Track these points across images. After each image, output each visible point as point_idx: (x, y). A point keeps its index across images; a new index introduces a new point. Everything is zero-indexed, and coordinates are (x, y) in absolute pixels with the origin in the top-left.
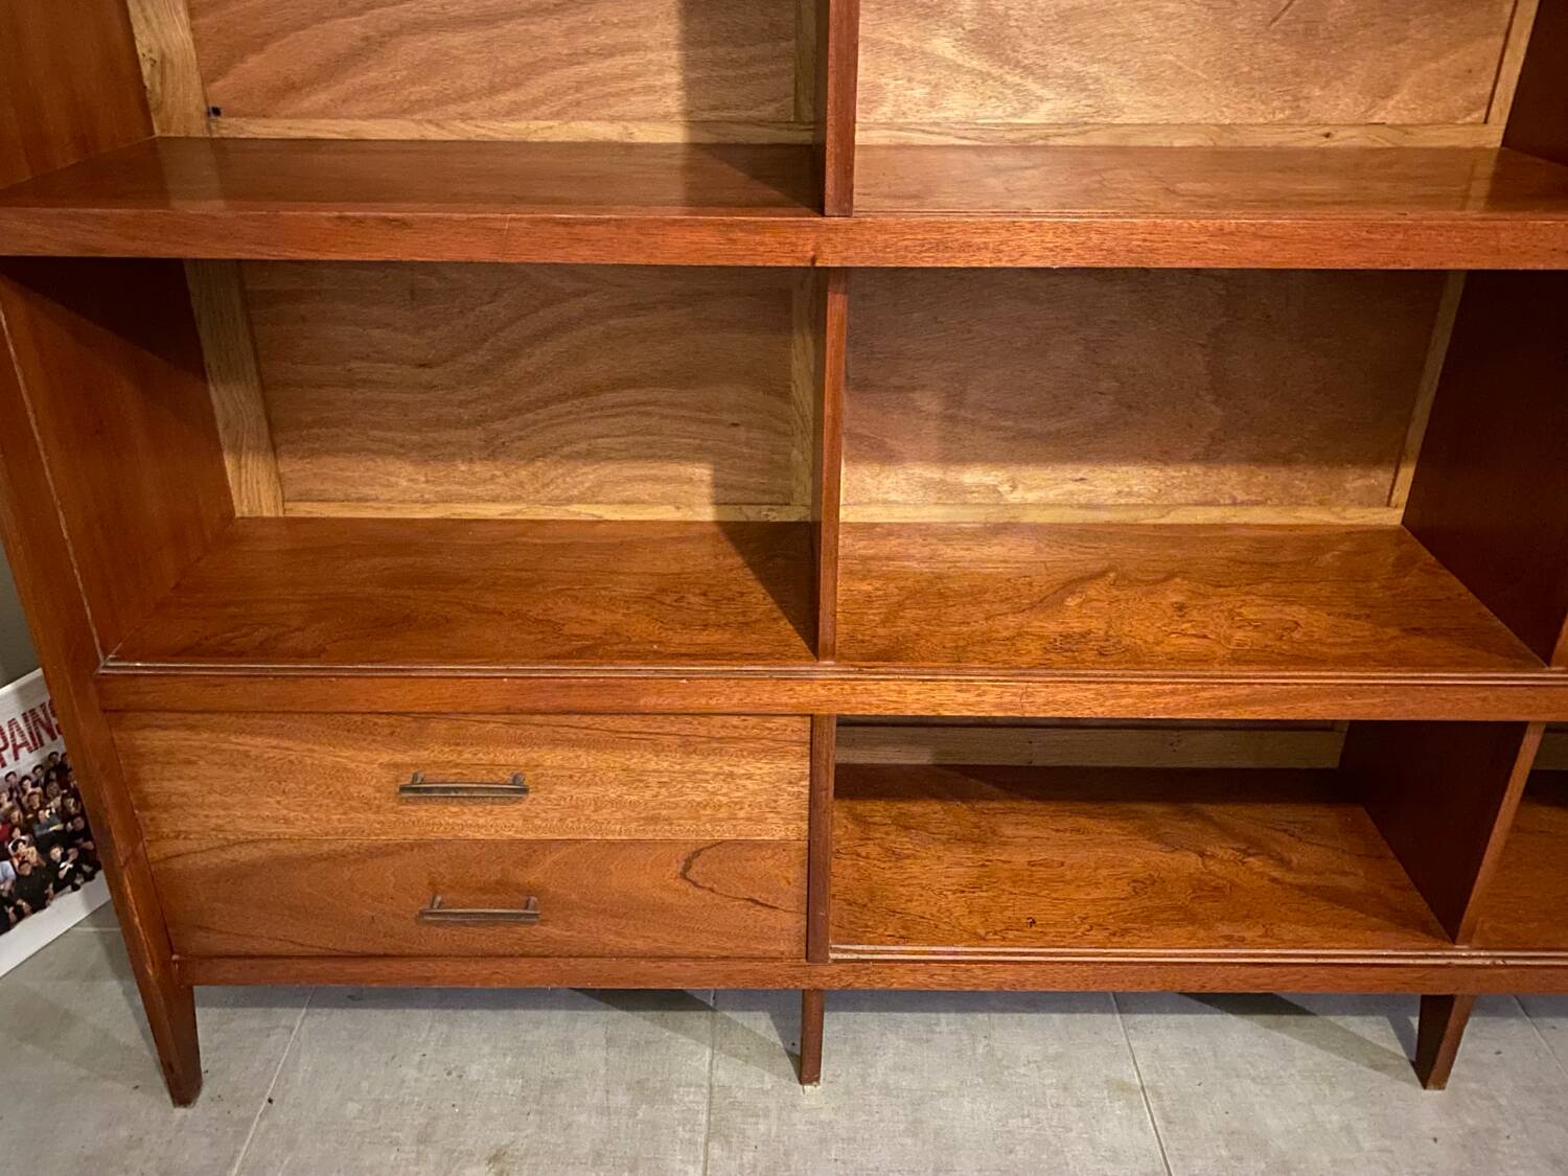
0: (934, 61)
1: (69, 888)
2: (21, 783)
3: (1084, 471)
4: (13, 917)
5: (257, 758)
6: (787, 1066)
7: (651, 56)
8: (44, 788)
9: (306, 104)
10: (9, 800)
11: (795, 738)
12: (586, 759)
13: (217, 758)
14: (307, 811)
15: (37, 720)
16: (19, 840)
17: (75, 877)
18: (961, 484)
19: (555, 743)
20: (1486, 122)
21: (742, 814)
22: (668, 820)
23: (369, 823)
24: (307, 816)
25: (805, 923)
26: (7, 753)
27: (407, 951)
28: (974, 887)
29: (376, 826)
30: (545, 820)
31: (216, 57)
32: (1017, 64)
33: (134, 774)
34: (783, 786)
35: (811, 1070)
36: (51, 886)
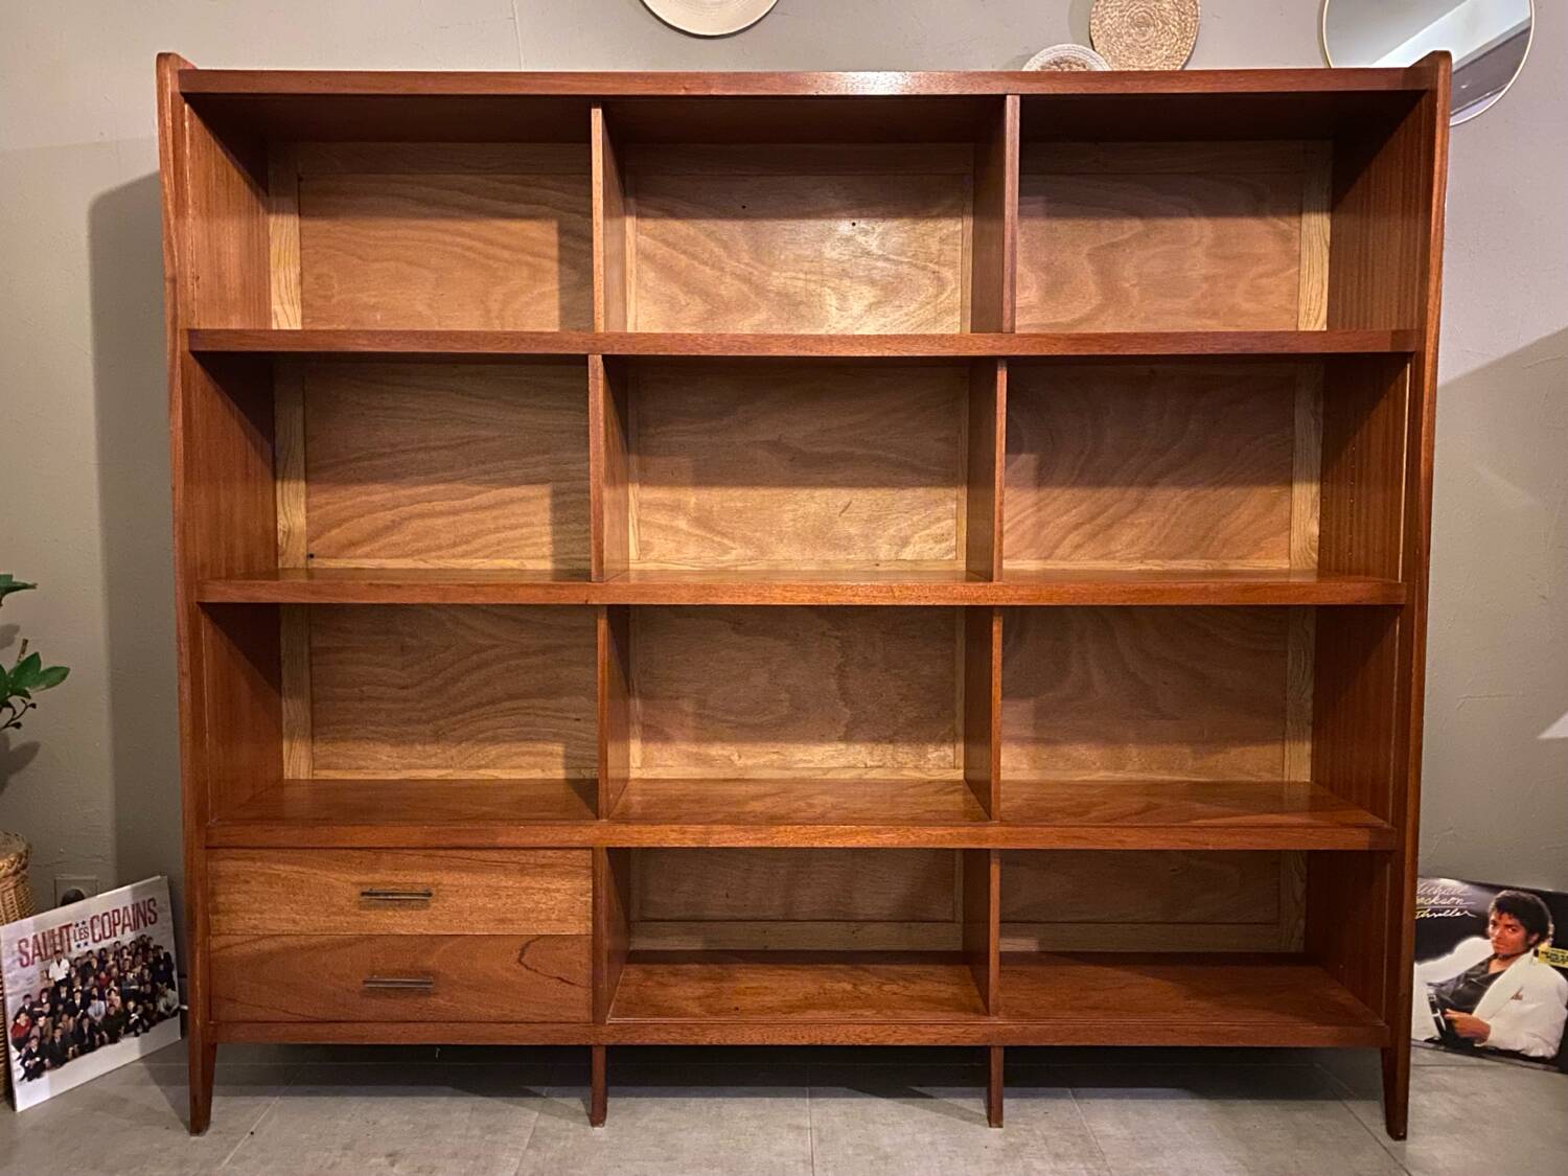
1: (133, 1033)
2: (121, 950)
3: (778, 747)
4: (97, 1042)
5: (284, 879)
7: (537, 529)
8: (134, 958)
9: (359, 551)
10: (114, 959)
11: (584, 864)
12: (466, 879)
13: (263, 879)
14: (307, 914)
15: (139, 911)
16: (112, 989)
17: (137, 1027)
18: (708, 755)
19: (450, 869)
20: (956, 559)
21: (554, 916)
22: (511, 921)
23: (341, 923)
24: (306, 918)
25: (591, 995)
26: (119, 928)
27: (353, 1018)
28: (708, 997)
29: (345, 925)
30: (441, 921)
31: (316, 530)
32: (719, 532)
33: (214, 889)
34: (578, 897)
35: (597, 1112)
36: (123, 1028)
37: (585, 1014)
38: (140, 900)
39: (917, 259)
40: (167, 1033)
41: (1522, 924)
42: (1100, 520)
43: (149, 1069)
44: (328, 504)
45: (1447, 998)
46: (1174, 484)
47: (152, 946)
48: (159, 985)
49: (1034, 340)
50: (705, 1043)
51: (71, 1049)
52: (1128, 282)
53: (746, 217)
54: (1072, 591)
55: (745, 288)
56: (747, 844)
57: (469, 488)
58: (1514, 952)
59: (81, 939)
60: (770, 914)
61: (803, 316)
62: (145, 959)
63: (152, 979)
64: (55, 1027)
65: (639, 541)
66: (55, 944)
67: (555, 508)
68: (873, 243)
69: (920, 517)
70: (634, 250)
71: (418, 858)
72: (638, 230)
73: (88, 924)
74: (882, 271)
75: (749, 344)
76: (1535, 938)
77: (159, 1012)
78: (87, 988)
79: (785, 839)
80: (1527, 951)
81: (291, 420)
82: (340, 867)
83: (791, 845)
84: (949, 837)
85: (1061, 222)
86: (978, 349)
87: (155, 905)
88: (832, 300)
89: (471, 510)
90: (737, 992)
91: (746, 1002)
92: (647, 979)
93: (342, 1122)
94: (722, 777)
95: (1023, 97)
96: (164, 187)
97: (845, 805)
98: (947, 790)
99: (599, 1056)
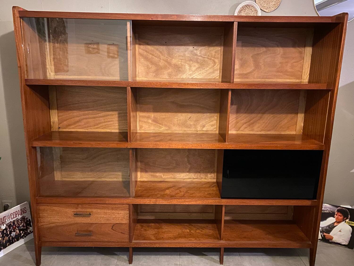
0: (149, 123)
1: (22, 238)
2: (18, 220)
3: (173, 174)
4: (14, 241)
5: (56, 210)
6: (128, 262)
7: (114, 122)
8: (21, 221)
9: (71, 127)
10: (16, 222)
11: (127, 208)
12: (99, 211)
13: (50, 210)
15: (22, 211)
16: (17, 229)
17: (23, 236)
18: (156, 175)
19: (95, 208)
20: (216, 130)
21: (120, 219)
22: (110, 220)
24: (61, 219)
25: (129, 236)
26: (17, 215)
27: (73, 241)
28: (156, 234)
29: (71, 220)
30: (93, 220)
31: (61, 122)
32: (159, 123)
33: (39, 213)
34: (126, 215)
35: (130, 262)
36: (20, 237)
37: (127, 240)
38: (22, 208)
39: (209, 57)
40: (30, 237)
41: (343, 215)
42: (251, 121)
43: (26, 246)
44: (63, 115)
45: (324, 230)
46: (269, 113)
47: (26, 218)
48: (28, 226)
49: (238, 85)
50: (155, 247)
51: (8, 244)
52: (261, 63)
53: (167, 45)
54: (245, 146)
55: (166, 63)
56: (166, 203)
57: (98, 112)
58: (340, 221)
59: (8, 219)
60: (171, 211)
61: (180, 70)
62: (24, 221)
63: (26, 225)
64: (3, 240)
65: (140, 125)
66: (2, 221)
67: (119, 117)
68: (198, 53)
69: (208, 120)
70: (138, 53)
71: (87, 206)
72: (139, 48)
73: (10, 215)
74: (200, 60)
76: (345, 218)
77: (28, 233)
78: (11, 230)
79: (175, 202)
80: (343, 221)
81: (53, 96)
82: (69, 208)
83: (176, 204)
84: (213, 202)
85: (245, 48)
86: (224, 87)
87: (26, 209)
88: (187, 67)
89: (98, 117)
90: (163, 233)
91: (165, 236)
92: (142, 228)
93: (72, 263)
94: (159, 180)
95: (238, 22)
96: (16, 43)
97: (189, 192)
98: (212, 186)
99: (131, 250)
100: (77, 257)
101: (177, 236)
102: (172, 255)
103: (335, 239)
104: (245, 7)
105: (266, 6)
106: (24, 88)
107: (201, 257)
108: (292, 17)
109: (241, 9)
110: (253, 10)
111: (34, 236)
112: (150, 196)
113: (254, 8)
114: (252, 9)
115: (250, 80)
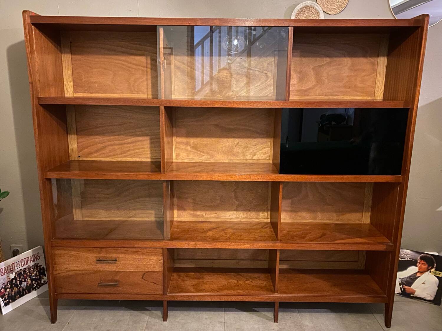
0: (187, 150)
1: (35, 290)
2: (30, 268)
3: (217, 212)
4: (25, 293)
5: (74, 256)
6: (162, 319)
7: (145, 149)
8: (34, 269)
9: (93, 156)
10: (28, 271)
11: (160, 252)
12: (127, 256)
13: (68, 255)
15: (34, 256)
16: (28, 279)
17: (36, 288)
18: (197, 214)
19: (121, 253)
20: (270, 159)
21: (152, 266)
22: (140, 267)
23: (91, 267)
24: (81, 266)
25: (163, 287)
26: (29, 262)
27: (96, 293)
28: (196, 285)
29: (92, 268)
30: (120, 267)
31: (80, 149)
32: (200, 151)
33: (54, 258)
34: (158, 261)
35: (165, 318)
36: (32, 289)
37: (161, 292)
38: (35, 254)
39: (260, 69)
40: (45, 288)
41: (427, 264)
43: (39, 299)
44: (83, 141)
45: (404, 282)
47: (39, 266)
48: (42, 276)
49: (295, 103)
50: (195, 300)
51: (17, 296)
52: (324, 77)
53: (208, 56)
54: (303, 177)
56: (207, 247)
57: (126, 137)
58: (423, 271)
59: (18, 266)
60: (214, 258)
61: (225, 86)
62: (37, 269)
63: (39, 274)
64: (12, 291)
65: (176, 153)
66: (11, 269)
67: (151, 143)
69: (259, 147)
70: (174, 66)
71: (112, 250)
72: (175, 59)
73: (20, 262)
75: (208, 104)
76: (430, 267)
77: (42, 283)
78: (21, 279)
79: (218, 246)
80: (428, 271)
81: (71, 118)
82: (91, 252)
83: (220, 248)
84: (265, 246)
85: (305, 58)
86: (278, 106)
87: (39, 254)
88: (234, 82)
89: (126, 144)
90: (204, 283)
91: (207, 287)
92: (179, 278)
93: (94, 319)
94: (200, 220)
95: (294, 27)
96: (27, 54)
97: (235, 233)
98: (265, 227)
99: (165, 304)
100: (101, 313)
101: (222, 288)
102: (216, 311)
103: (418, 293)
104: (304, 8)
105: (330, 8)
106: (36, 108)
107: (251, 314)
108: (359, 21)
109: (299, 11)
110: (313, 12)
111: (49, 287)
112: (188, 238)
113: (315, 10)
114: (312, 10)
115: (311, 97)
